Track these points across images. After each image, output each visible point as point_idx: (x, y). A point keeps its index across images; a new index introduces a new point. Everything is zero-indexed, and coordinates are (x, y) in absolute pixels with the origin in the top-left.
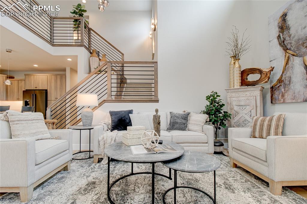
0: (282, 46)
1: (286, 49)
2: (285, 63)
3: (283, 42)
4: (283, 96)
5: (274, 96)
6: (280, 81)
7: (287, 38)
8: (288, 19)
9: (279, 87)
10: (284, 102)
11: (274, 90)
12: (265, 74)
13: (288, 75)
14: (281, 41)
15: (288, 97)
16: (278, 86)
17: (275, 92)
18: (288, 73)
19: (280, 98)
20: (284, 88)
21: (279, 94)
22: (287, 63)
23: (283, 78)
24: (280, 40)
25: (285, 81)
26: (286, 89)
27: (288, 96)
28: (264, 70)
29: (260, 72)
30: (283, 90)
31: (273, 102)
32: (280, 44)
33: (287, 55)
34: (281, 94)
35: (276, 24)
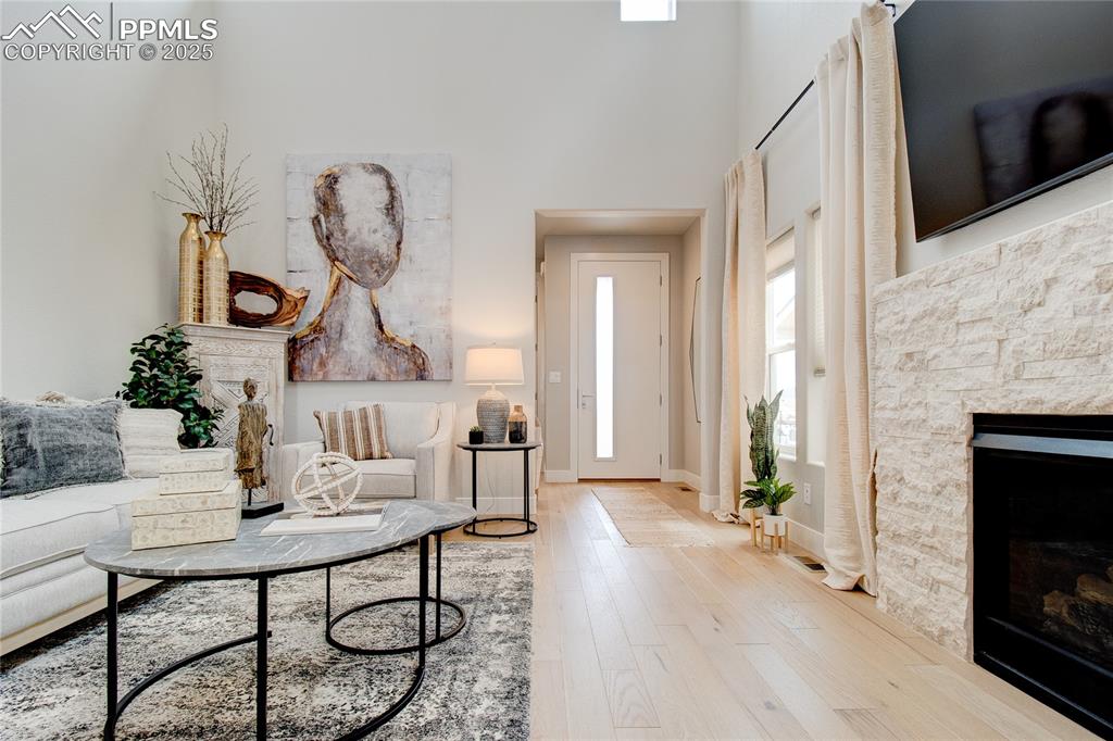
0: (324, 247)
1: (333, 259)
2: (331, 290)
3: (328, 238)
4: (323, 364)
5: (297, 363)
6: (317, 328)
7: (337, 234)
8: (341, 192)
9: (312, 341)
10: (325, 380)
11: (298, 346)
12: (292, 303)
13: (337, 318)
14: (322, 233)
15: (335, 368)
16: (311, 338)
17: (302, 351)
18: (337, 313)
19: (314, 367)
20: (327, 346)
21: (313, 360)
22: (335, 291)
23: (324, 324)
24: (318, 228)
25: (328, 330)
26: (332, 349)
27: (334, 366)
28: (288, 292)
29: (278, 294)
30: (323, 350)
31: (296, 377)
32: (319, 240)
33: (337, 273)
34: (317, 360)
35: (311, 185)
